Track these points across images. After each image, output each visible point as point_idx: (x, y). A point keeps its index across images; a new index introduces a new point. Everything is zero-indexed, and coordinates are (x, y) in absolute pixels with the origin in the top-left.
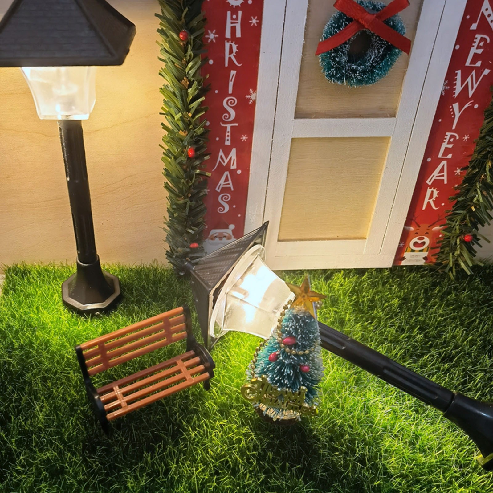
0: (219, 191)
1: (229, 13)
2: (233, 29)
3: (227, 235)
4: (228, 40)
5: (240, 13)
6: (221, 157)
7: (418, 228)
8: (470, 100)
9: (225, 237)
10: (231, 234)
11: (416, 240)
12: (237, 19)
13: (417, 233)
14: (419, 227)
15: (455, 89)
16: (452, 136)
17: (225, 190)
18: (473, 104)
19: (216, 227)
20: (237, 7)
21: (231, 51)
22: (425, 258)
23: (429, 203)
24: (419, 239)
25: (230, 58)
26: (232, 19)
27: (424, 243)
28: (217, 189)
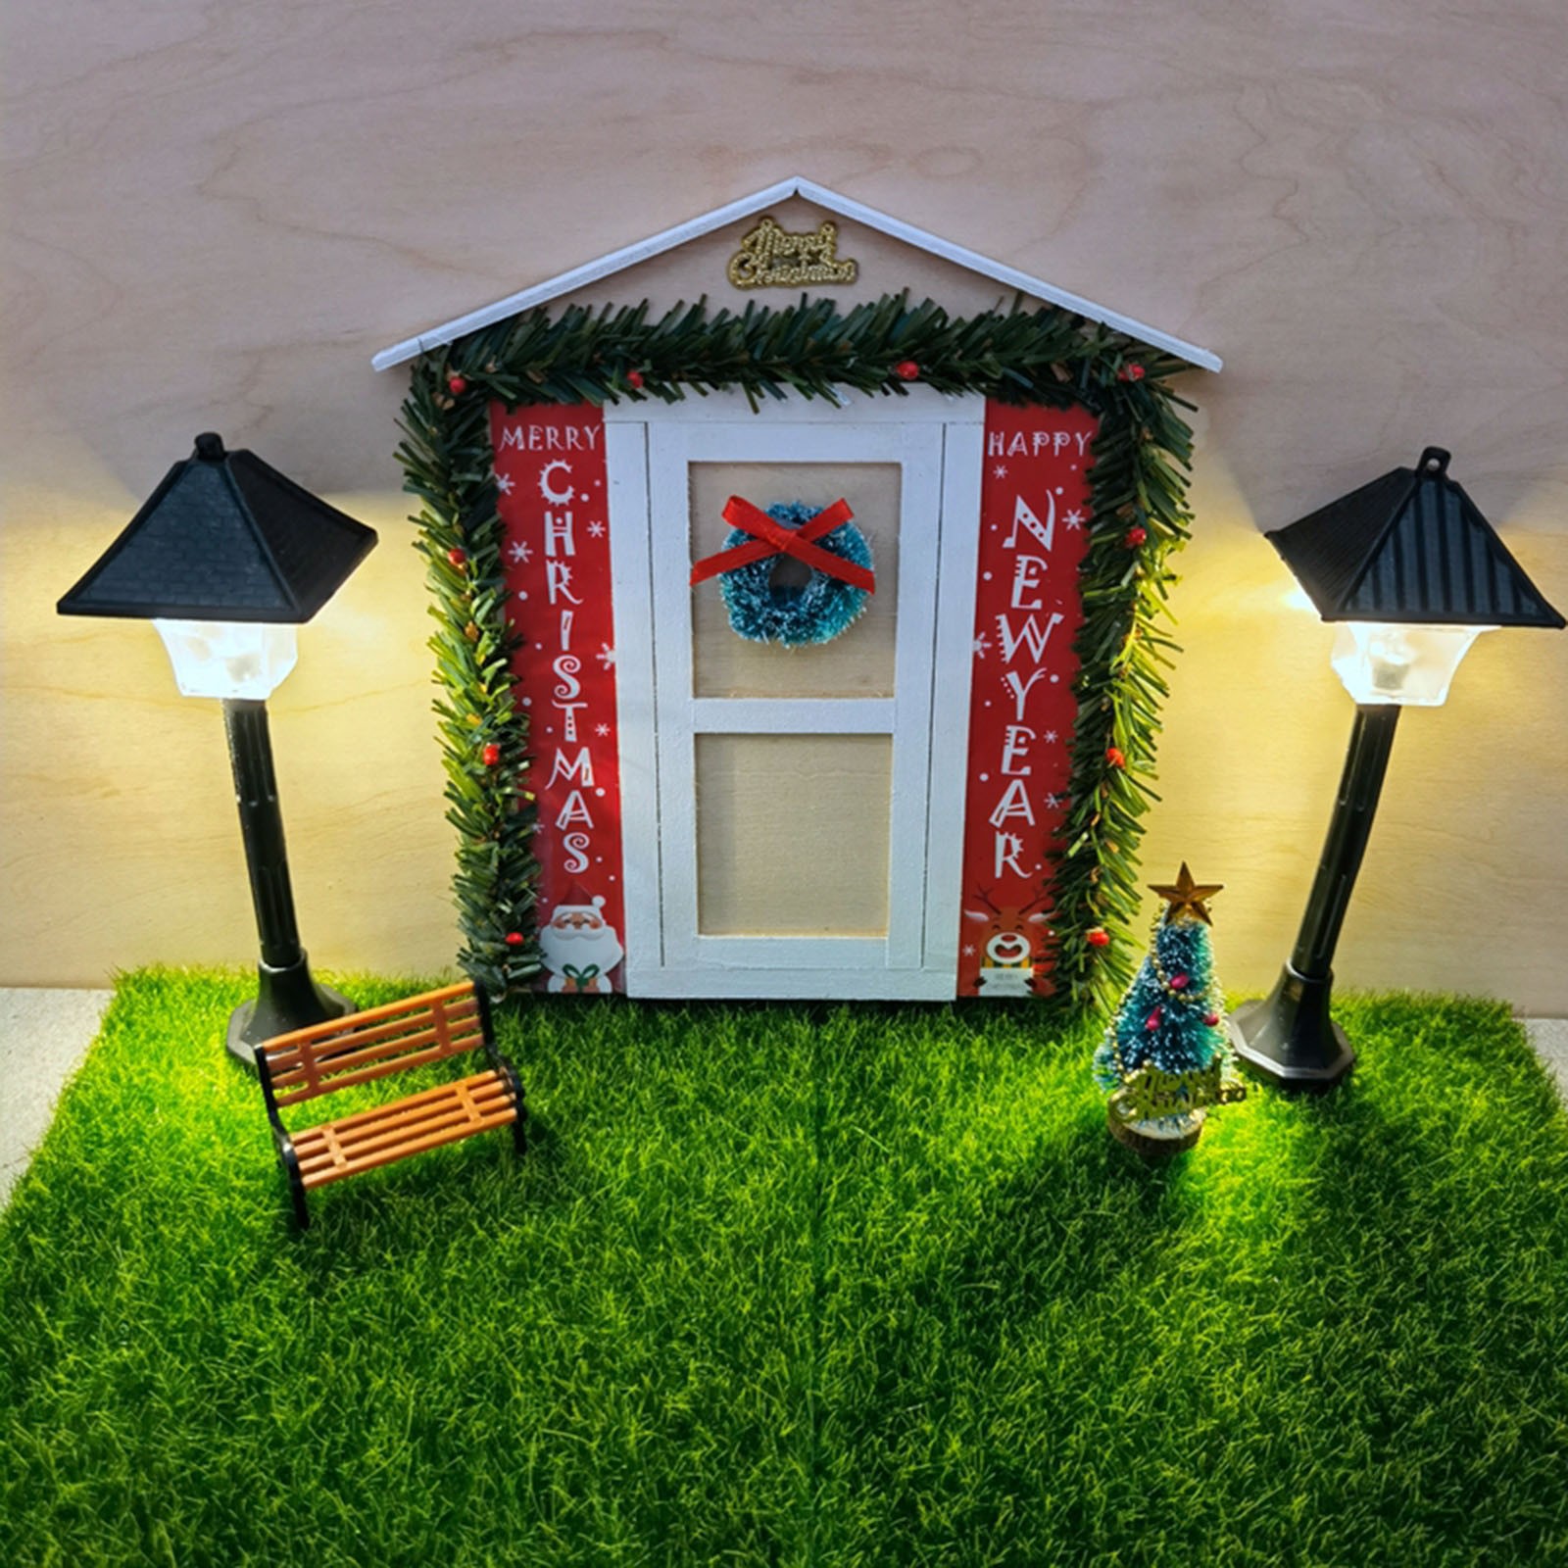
0: (564, 827)
1: (548, 515)
2: (559, 542)
3: (590, 918)
4: (552, 560)
5: (569, 516)
6: (561, 764)
7: (995, 915)
8: (1038, 667)
9: (586, 921)
10: (599, 915)
11: (997, 940)
12: (564, 524)
13: (996, 927)
14: (999, 913)
15: (1002, 648)
16: (1019, 734)
17: (576, 826)
18: (1047, 675)
19: (565, 902)
20: (562, 505)
21: (559, 579)
22: (1029, 982)
23: (1006, 864)
24: (1004, 939)
25: (558, 591)
26: (555, 524)
27: (1018, 949)
28: (558, 824)
